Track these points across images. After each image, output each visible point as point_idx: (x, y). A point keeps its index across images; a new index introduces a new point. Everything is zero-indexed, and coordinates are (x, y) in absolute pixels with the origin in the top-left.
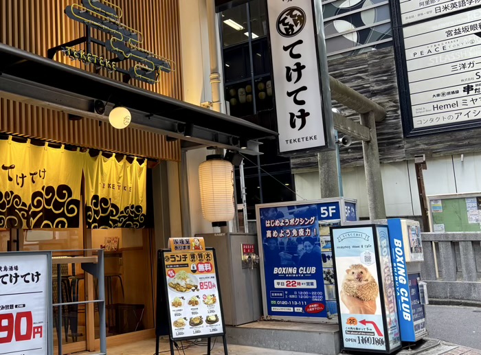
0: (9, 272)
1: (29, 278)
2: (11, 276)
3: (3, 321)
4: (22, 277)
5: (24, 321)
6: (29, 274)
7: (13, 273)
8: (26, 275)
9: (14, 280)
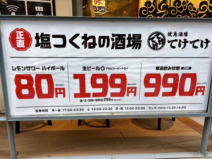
0: (178, 38)
1: (198, 44)
2: (180, 41)
3: (169, 79)
4: (191, 42)
5: (188, 81)
6: (198, 40)
7: (182, 38)
8: (195, 41)
9: (182, 45)
